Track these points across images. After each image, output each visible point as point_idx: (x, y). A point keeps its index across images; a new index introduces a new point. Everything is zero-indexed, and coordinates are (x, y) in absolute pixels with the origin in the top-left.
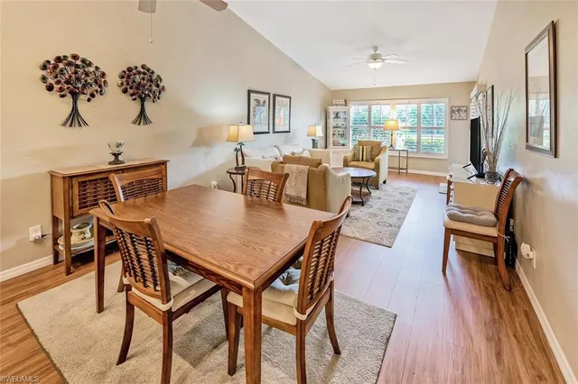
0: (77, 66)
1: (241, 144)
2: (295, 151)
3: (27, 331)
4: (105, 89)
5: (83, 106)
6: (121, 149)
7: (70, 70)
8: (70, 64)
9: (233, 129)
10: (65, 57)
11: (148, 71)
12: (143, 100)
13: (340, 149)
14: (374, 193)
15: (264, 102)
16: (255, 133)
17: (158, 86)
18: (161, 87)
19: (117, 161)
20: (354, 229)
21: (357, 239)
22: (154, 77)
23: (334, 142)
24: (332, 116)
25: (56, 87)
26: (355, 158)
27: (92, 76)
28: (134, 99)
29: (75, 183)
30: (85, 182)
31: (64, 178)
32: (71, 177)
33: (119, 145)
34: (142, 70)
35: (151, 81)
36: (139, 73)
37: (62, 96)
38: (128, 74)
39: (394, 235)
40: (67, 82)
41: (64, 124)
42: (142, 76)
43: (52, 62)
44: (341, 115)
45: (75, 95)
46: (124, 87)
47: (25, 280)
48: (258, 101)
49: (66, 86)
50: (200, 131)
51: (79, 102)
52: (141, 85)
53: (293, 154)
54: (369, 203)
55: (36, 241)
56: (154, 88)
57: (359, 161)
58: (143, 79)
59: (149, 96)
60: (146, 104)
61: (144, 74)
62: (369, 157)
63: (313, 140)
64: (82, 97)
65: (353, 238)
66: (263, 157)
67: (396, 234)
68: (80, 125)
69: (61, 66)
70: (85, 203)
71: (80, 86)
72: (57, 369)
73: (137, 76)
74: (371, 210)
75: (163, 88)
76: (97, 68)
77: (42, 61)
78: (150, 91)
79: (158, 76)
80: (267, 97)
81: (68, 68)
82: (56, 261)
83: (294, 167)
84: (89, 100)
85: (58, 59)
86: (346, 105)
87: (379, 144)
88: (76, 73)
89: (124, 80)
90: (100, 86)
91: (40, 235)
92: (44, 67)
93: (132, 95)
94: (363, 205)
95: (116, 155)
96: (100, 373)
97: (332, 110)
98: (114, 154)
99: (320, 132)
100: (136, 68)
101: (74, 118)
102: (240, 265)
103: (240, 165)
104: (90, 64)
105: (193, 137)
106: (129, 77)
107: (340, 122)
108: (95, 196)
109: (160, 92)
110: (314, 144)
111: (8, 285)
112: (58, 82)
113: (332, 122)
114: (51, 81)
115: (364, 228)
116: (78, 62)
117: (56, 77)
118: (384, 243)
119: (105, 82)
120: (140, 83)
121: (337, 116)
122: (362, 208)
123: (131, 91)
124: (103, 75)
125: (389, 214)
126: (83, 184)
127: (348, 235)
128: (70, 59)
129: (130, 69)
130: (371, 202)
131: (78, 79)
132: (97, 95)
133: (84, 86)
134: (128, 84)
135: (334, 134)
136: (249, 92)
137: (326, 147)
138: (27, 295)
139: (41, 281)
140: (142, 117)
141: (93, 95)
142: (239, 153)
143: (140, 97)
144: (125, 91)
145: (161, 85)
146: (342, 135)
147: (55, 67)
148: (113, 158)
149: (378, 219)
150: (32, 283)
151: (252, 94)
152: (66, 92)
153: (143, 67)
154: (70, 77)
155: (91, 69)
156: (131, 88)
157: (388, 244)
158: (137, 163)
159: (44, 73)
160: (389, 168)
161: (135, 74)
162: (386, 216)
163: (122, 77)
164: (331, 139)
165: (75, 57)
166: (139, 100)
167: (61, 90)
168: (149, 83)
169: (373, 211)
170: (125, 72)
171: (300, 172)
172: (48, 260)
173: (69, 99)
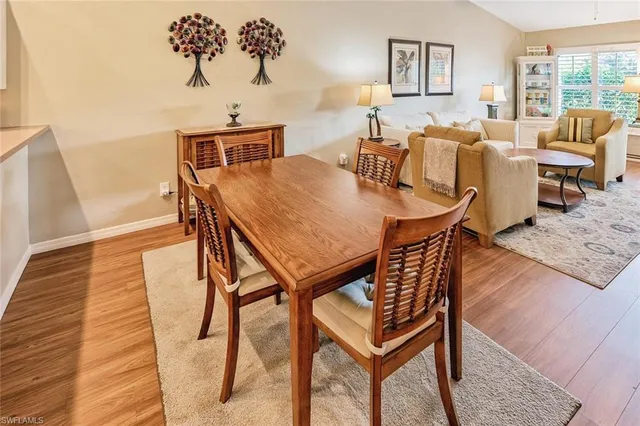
0: (199, 26)
1: (377, 109)
2: (458, 121)
3: (141, 281)
4: (225, 47)
5: (205, 65)
6: (238, 111)
7: (194, 30)
8: (193, 24)
9: (365, 90)
10: (189, 17)
11: (267, 24)
12: (262, 58)
13: (539, 121)
14: (593, 195)
15: (413, 54)
16: (394, 96)
17: (278, 41)
18: (281, 42)
19: (234, 123)
20: (536, 246)
21: (540, 262)
22: (274, 31)
23: (527, 111)
24: (524, 71)
25: (182, 47)
26: (560, 136)
27: (213, 35)
28: (253, 57)
29: (194, 142)
30: (202, 143)
31: (184, 137)
32: (190, 137)
33: (235, 106)
34: (261, 25)
35: (270, 35)
36: (258, 27)
37: (187, 56)
38: (247, 30)
39: (615, 271)
40: (191, 42)
41: (188, 84)
42: (261, 30)
43: (179, 23)
44: (542, 70)
45: (198, 54)
46: (243, 44)
47: (156, 232)
48: (403, 53)
49: (190, 46)
50: (326, 92)
51: (201, 62)
52: (261, 41)
53: (455, 125)
54: (578, 209)
55: (165, 197)
56: (274, 43)
57: (567, 140)
58: (262, 34)
59: (268, 52)
60: (265, 60)
61: (263, 28)
62: (587, 136)
63: (490, 107)
64: (205, 57)
65: (533, 260)
66: (407, 127)
67: (620, 269)
68: (202, 85)
69: (186, 26)
70: (203, 164)
71: (201, 45)
72: (152, 325)
73: (256, 31)
74: (579, 222)
75: (283, 43)
76: (218, 26)
77: (170, 23)
78: (269, 47)
79: (279, 30)
80: (417, 46)
81: (191, 28)
82: (180, 220)
83: (438, 141)
84: (210, 59)
85: (184, 20)
86: (549, 53)
87: (609, 115)
88: (198, 32)
89: (244, 36)
90: (220, 45)
91: (167, 191)
92: (172, 29)
93: (251, 52)
94: (565, 211)
95: (234, 117)
96: (182, 342)
97: (524, 63)
98: (232, 116)
99: (501, 95)
100: (255, 22)
101: (198, 77)
102: (295, 257)
103: (375, 136)
104: (211, 23)
105: (317, 99)
106: (248, 32)
107: (540, 80)
108: (212, 158)
109: (280, 48)
110: (492, 112)
111: (141, 235)
112: (183, 43)
113: (524, 80)
114: (177, 41)
115: (559, 249)
116: (201, 21)
117: (181, 37)
118: (590, 279)
119: (225, 39)
120: (258, 39)
121: (533, 70)
122: (562, 216)
123: (250, 48)
124: (223, 32)
125: (615, 233)
126: (200, 145)
127: (524, 253)
128: (193, 19)
129: (249, 25)
130: (583, 208)
131: (200, 39)
132: (217, 54)
133: (206, 46)
134: (247, 40)
135: (527, 99)
136: (391, 42)
137: (515, 118)
138: (151, 247)
139: (165, 236)
140: (261, 76)
141: (213, 54)
142: (374, 121)
143: (259, 54)
144: (244, 49)
145: (281, 39)
146: (543, 101)
147: (181, 28)
148: (230, 120)
149: (590, 238)
150: (157, 237)
151: (394, 45)
152: (189, 52)
153: (262, 21)
154: (193, 36)
155: (212, 27)
156: (250, 45)
157: (598, 283)
158: (253, 126)
159: (171, 34)
160: (629, 155)
161: (253, 30)
162: (605, 236)
163: (241, 34)
164: (523, 107)
165: (198, 16)
166: (258, 58)
167: (186, 50)
168: (268, 39)
169: (581, 224)
170: (244, 28)
171: (446, 150)
172: (173, 218)
173: (193, 58)
